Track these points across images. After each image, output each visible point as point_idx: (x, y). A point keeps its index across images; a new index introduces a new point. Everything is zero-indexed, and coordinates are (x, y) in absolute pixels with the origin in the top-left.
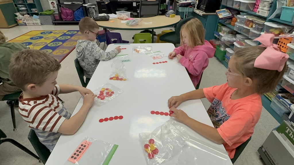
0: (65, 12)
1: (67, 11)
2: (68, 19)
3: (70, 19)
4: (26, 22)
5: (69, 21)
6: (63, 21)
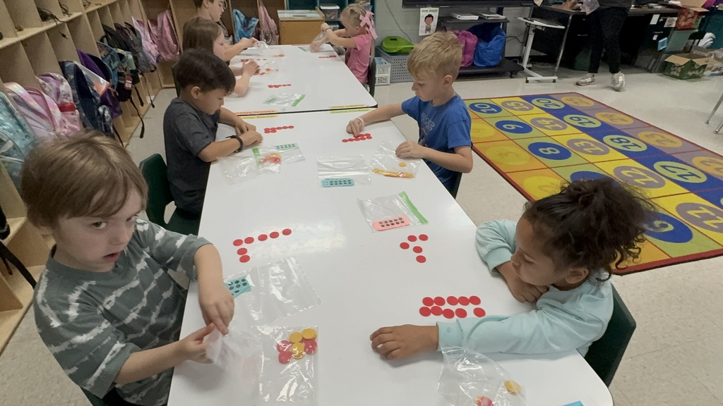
1: (469, 40)
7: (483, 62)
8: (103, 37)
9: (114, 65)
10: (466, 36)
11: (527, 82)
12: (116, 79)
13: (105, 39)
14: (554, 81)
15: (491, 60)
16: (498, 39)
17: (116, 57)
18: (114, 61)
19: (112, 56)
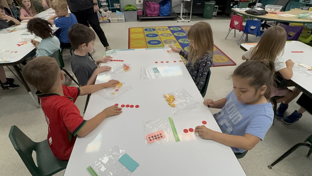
0: (153, 6)
1: (155, 6)
2: (154, 14)
3: (156, 14)
4: (111, 19)
5: (155, 16)
6: (148, 16)
7: (162, 14)
8: (13, 3)
9: (16, 11)
10: (154, 4)
11: (178, 22)
12: (17, 16)
13: (14, 3)
14: (189, 22)
15: (166, 14)
16: (167, 5)
17: (16, 9)
18: (15, 10)
19: (15, 9)
